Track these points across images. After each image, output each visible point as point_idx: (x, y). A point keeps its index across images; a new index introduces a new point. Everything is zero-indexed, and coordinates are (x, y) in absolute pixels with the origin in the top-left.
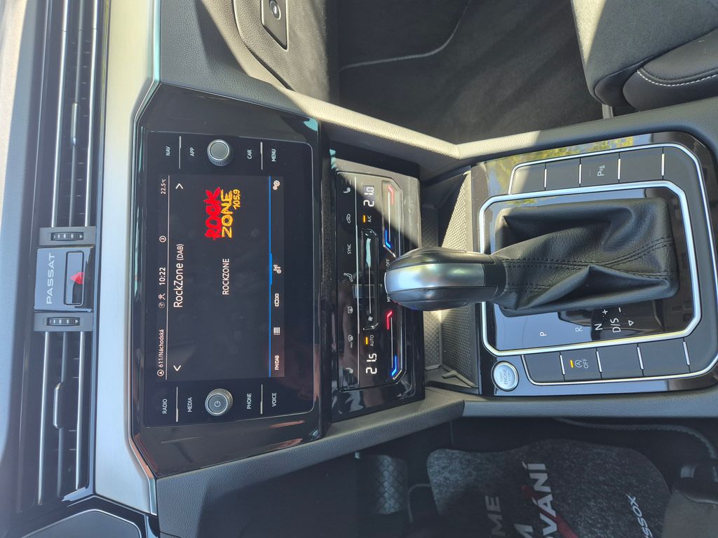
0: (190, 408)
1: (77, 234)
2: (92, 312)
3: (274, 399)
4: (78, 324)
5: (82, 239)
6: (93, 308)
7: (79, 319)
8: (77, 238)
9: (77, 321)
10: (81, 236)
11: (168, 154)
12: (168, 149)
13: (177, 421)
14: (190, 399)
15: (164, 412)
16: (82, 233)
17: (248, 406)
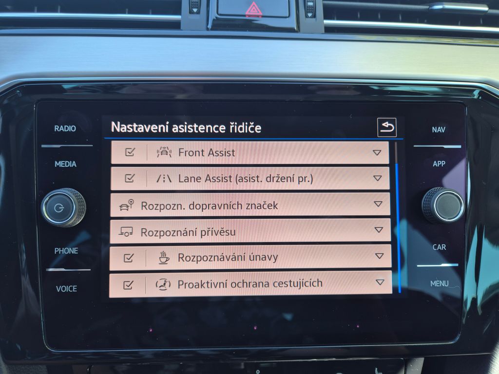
0: (60, 164)
1: (313, 10)
2: (208, 29)
3: (67, 289)
4: (191, 12)
5: (307, 16)
6: (212, 29)
7: (198, 13)
8: (308, 9)
9: (195, 10)
10: (310, 15)
11: (434, 129)
12: (441, 130)
13: (43, 146)
14: (74, 164)
15: (56, 128)
16: (314, 16)
17: (59, 250)
